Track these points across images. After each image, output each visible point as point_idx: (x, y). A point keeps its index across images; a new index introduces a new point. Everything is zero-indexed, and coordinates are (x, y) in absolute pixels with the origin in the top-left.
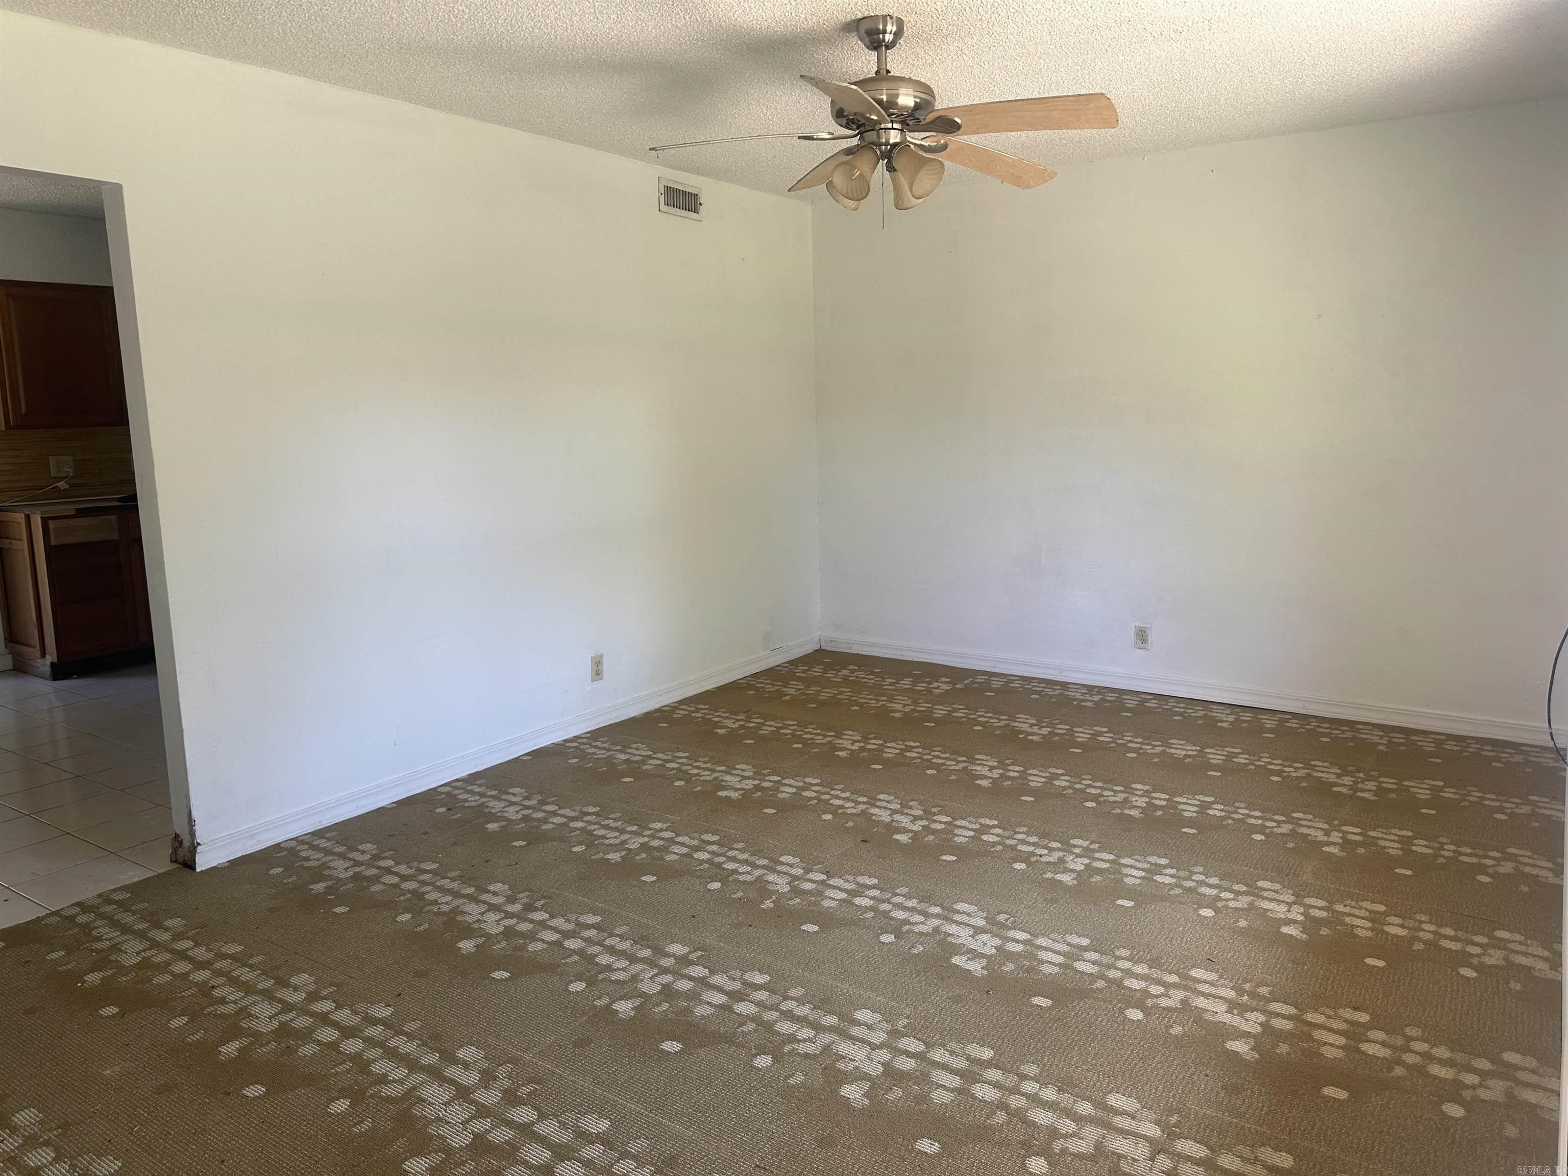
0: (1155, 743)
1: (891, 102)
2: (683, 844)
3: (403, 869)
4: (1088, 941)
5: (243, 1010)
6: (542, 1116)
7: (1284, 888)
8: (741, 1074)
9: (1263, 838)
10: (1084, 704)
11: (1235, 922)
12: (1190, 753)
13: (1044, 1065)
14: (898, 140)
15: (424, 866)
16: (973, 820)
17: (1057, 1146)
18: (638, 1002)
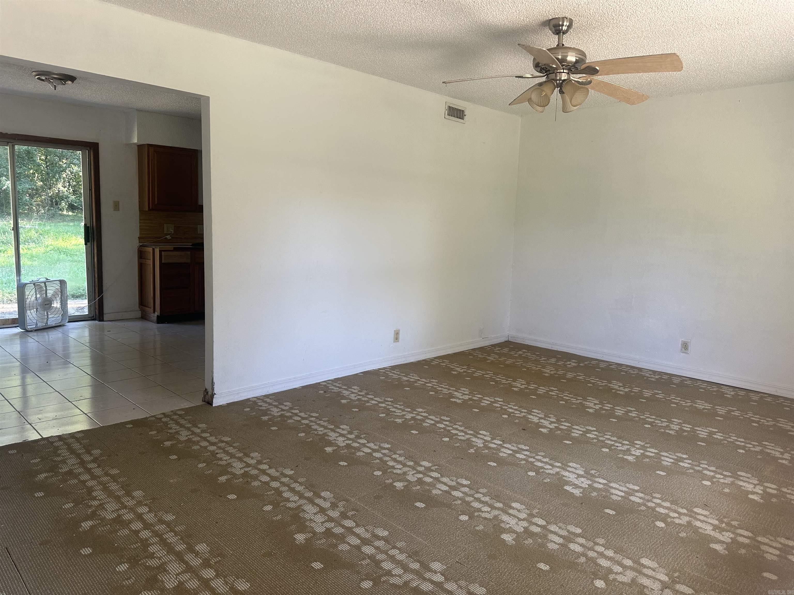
0: (687, 401)
1: (564, 59)
2: (432, 420)
3: (302, 414)
4: (639, 488)
5: (229, 464)
6: (357, 526)
7: (753, 476)
8: (453, 522)
9: (744, 452)
10: (650, 379)
11: (722, 489)
12: (707, 407)
13: (609, 540)
14: (566, 78)
15: (312, 414)
16: (582, 426)
17: (611, 577)
18: (406, 484)
